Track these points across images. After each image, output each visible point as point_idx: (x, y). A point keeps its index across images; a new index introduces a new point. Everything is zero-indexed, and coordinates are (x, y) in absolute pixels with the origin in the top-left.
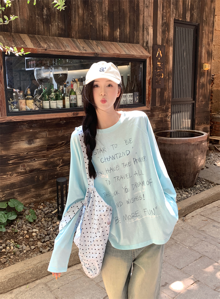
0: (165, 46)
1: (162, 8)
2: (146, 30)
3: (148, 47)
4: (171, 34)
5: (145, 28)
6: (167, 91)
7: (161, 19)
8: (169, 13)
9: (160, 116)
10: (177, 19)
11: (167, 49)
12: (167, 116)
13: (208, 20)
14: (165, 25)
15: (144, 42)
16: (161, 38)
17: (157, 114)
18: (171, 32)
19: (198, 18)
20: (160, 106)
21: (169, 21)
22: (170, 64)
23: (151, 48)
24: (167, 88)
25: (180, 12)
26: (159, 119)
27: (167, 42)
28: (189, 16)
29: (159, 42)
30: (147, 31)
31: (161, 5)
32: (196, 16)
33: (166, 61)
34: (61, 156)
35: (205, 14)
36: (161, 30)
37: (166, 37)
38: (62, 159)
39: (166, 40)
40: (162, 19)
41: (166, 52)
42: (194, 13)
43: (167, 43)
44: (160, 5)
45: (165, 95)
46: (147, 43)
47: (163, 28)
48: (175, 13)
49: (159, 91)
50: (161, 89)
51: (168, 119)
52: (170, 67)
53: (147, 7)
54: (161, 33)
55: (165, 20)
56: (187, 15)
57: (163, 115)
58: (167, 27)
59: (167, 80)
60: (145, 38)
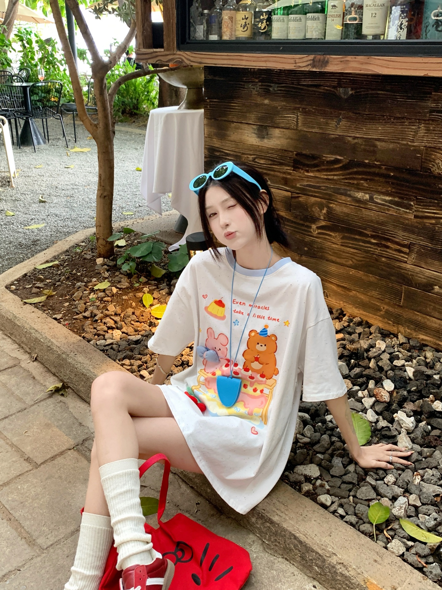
34: (327, 197)
38: (328, 207)
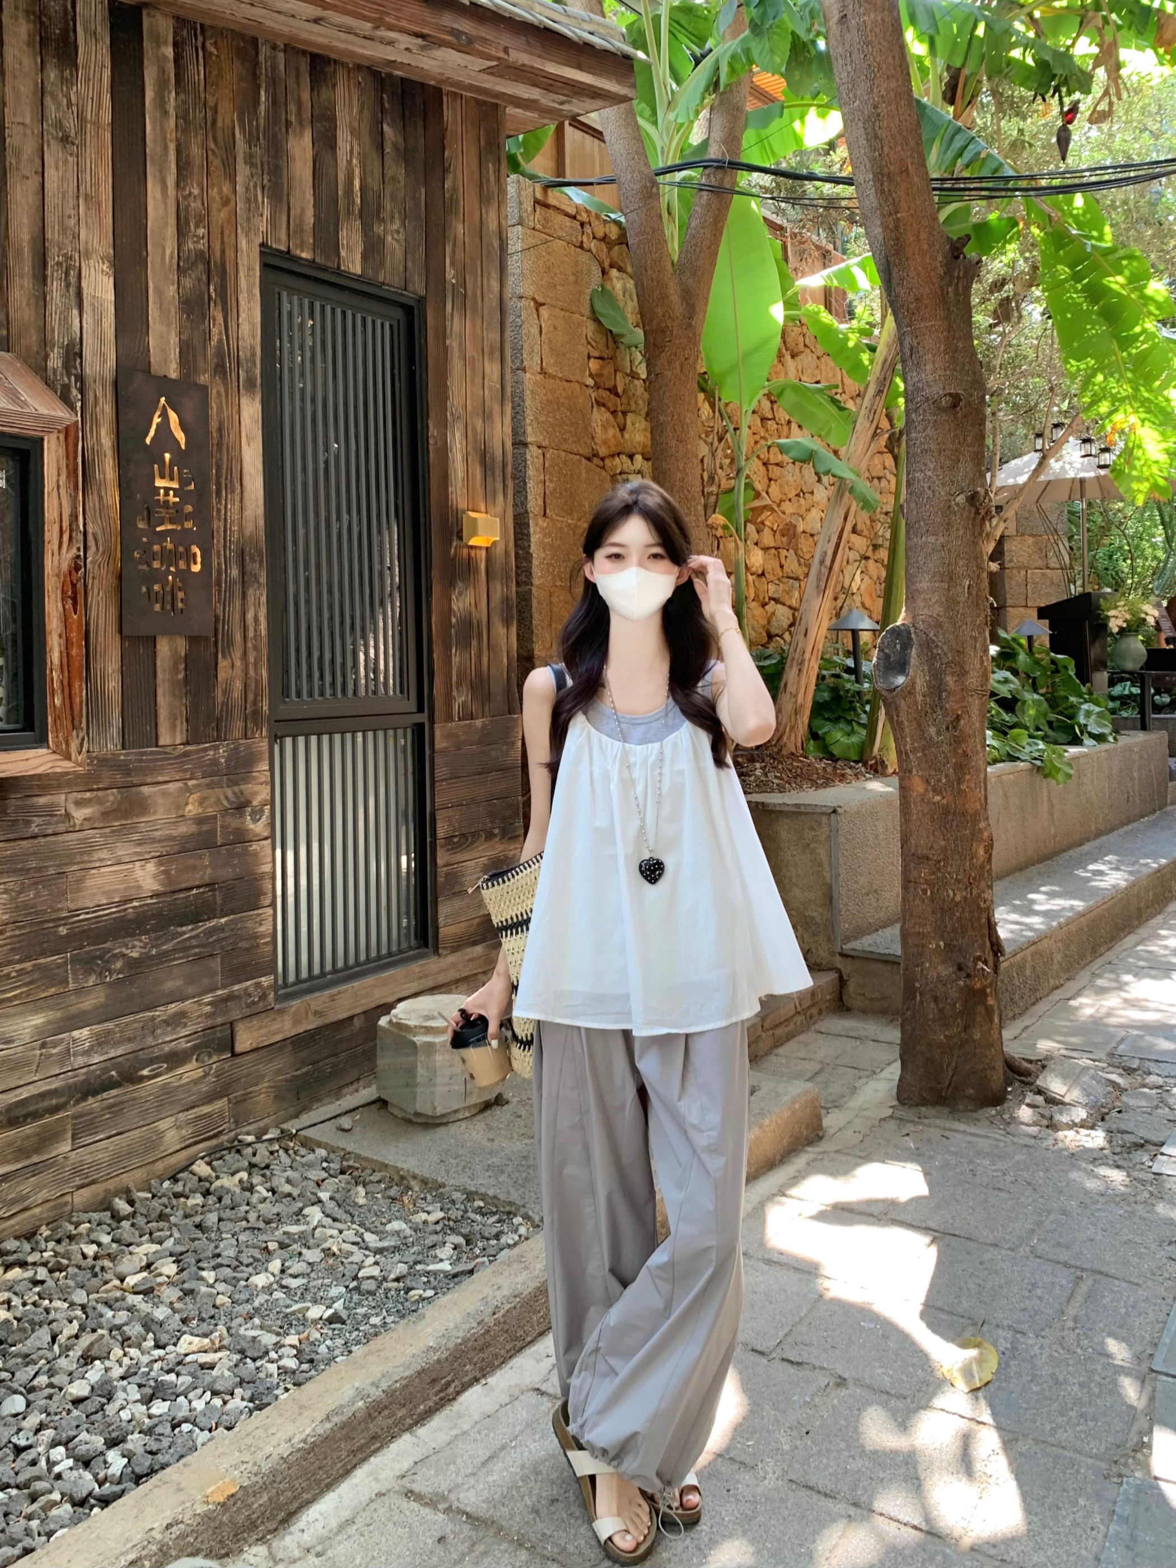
0: (204, 389)
1: (173, 166)
2: (59, 274)
3: (81, 379)
4: (245, 328)
5: (50, 263)
6: (237, 654)
7: (171, 231)
8: (226, 209)
9: (192, 809)
10: (283, 248)
11: (220, 409)
12: (247, 803)
13: (469, 286)
14: (201, 267)
15: (45, 343)
16: (174, 340)
17: (165, 794)
18: (243, 316)
19: (409, 264)
20: (187, 743)
21: (230, 254)
22: (246, 495)
23: (104, 386)
24: (238, 637)
25: (301, 218)
26: (183, 829)
27: (217, 365)
28: (359, 248)
29: (166, 360)
30: (73, 280)
31: (166, 148)
32: (399, 253)
33: (218, 475)
35: (454, 252)
36: (172, 290)
37: (215, 339)
39: (210, 352)
40: (182, 232)
41: (214, 425)
42: (389, 238)
43: (220, 369)
44: (159, 150)
45: (221, 675)
46: (74, 354)
47: (188, 282)
48: (266, 213)
49: (175, 652)
50: (193, 640)
51: (252, 826)
52: (248, 513)
53: (65, 140)
54: (173, 311)
55: (198, 237)
56: (343, 241)
57: (213, 800)
58: (216, 279)
59: (230, 589)
60: (54, 321)
